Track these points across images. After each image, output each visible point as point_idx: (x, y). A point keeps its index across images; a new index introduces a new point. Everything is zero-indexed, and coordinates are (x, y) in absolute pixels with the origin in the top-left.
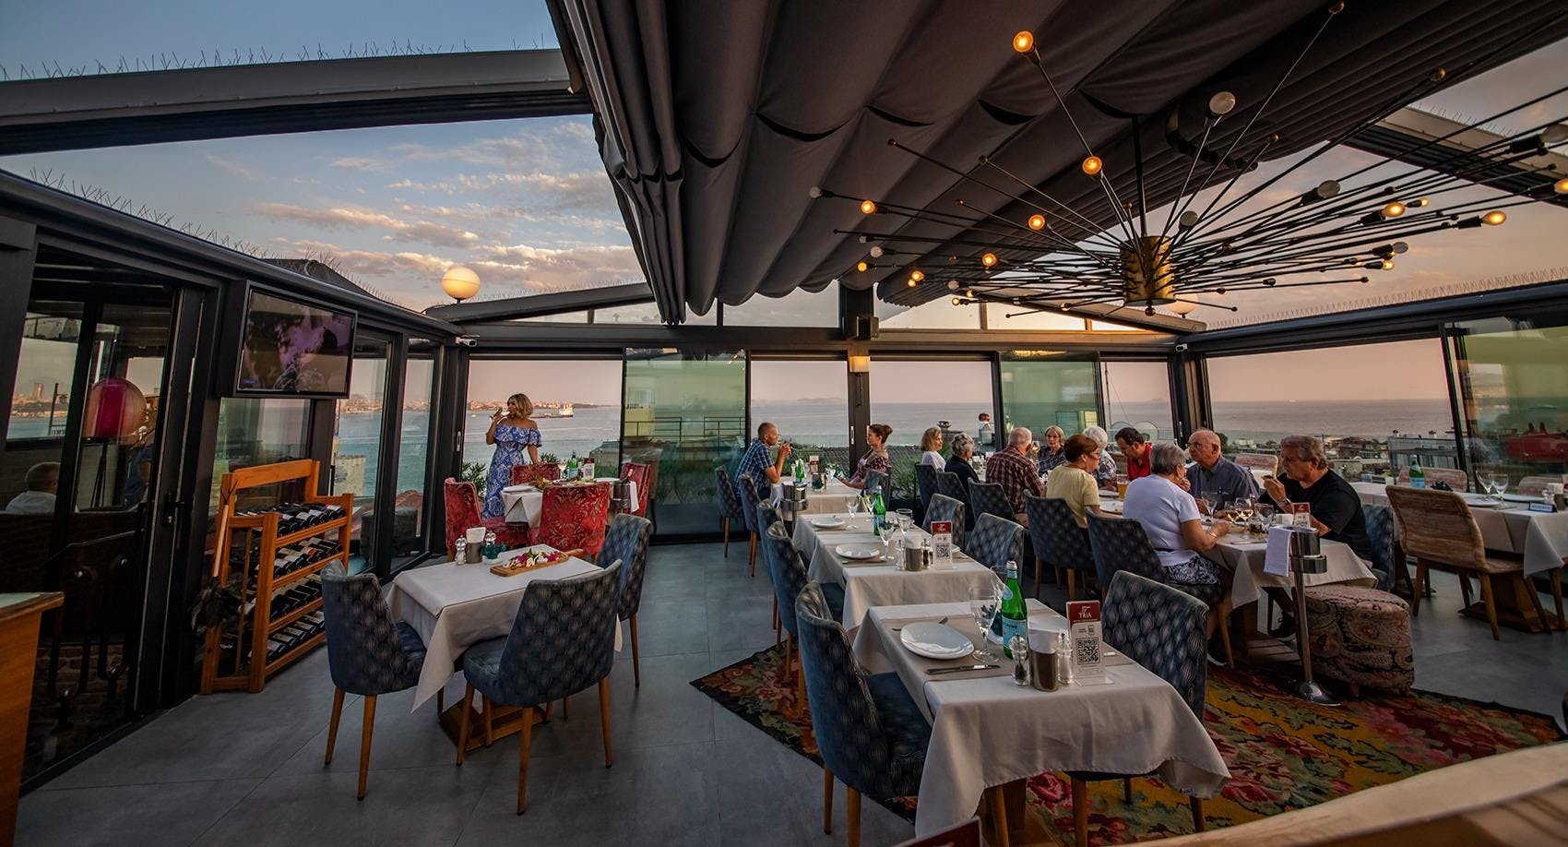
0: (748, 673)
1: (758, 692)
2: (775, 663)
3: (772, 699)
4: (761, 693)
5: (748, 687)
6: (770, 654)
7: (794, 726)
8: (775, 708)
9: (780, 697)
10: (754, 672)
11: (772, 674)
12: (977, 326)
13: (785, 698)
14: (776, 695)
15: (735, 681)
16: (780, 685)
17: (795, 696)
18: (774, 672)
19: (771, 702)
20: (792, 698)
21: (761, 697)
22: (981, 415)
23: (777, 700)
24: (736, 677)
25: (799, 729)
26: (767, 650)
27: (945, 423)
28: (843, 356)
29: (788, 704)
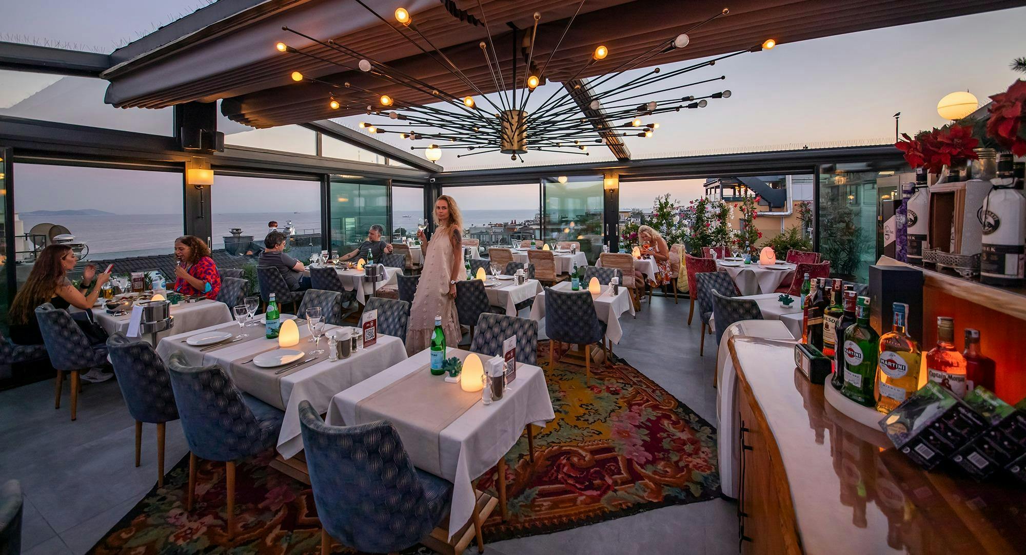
0: (143, 526)
1: (172, 539)
2: (174, 498)
3: (195, 537)
4: (177, 538)
5: (154, 542)
6: (162, 491)
7: (242, 548)
8: (207, 544)
9: (204, 529)
10: (150, 521)
11: (179, 511)
12: (314, 154)
13: (210, 527)
14: (197, 530)
15: (132, 543)
16: (196, 517)
17: (222, 519)
18: (178, 507)
19: (196, 541)
20: (220, 522)
21: (181, 542)
22: (270, 223)
23: (204, 534)
24: (129, 539)
25: (250, 546)
26: (156, 488)
27: (237, 230)
28: (180, 168)
29: (219, 530)
